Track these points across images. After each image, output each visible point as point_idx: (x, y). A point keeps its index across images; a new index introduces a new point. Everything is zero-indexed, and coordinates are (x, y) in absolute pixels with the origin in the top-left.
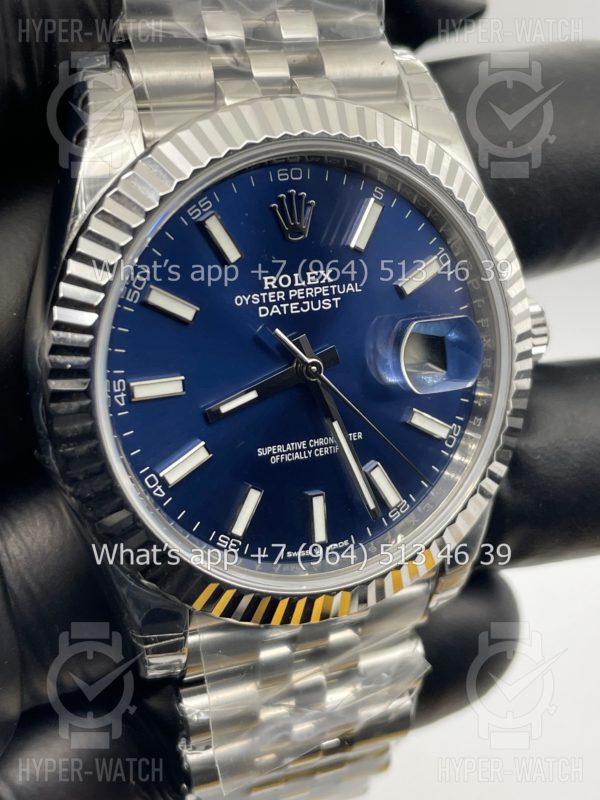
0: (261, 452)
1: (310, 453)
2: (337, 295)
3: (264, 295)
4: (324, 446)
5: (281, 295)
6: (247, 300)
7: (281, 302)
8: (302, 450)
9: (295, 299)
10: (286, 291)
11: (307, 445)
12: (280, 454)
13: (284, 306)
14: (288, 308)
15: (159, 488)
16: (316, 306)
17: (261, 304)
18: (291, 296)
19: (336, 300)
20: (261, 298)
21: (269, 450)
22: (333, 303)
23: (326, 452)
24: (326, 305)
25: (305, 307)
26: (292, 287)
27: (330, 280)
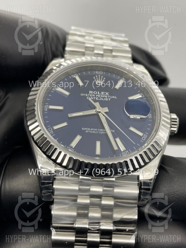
0: (83, 129)
1: (98, 132)
2: (110, 98)
3: (89, 95)
4: (102, 131)
5: (94, 95)
6: (84, 95)
7: (94, 97)
8: (95, 131)
9: (98, 97)
10: (95, 95)
11: (97, 130)
12: (89, 130)
13: (94, 98)
14: (95, 98)
15: (52, 131)
16: (103, 99)
17: (88, 96)
18: (96, 96)
19: (109, 99)
20: (88, 95)
21: (85, 129)
22: (108, 100)
23: (103, 133)
24: (107, 99)
25: (100, 99)
26: (97, 94)
27: (108, 95)
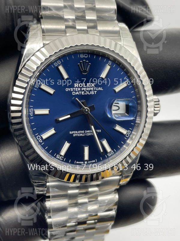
0: (71, 133)
1: (85, 134)
8: (83, 133)
11: (84, 132)
14: (81, 93)
15: (41, 140)
16: (89, 93)
18: (82, 90)
20: (73, 89)
22: (94, 93)
23: (90, 134)
26: (83, 87)
27: (94, 86)
